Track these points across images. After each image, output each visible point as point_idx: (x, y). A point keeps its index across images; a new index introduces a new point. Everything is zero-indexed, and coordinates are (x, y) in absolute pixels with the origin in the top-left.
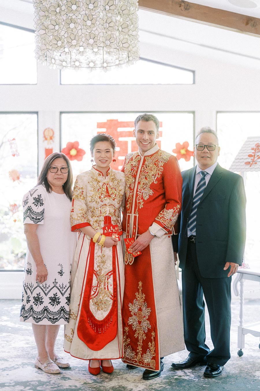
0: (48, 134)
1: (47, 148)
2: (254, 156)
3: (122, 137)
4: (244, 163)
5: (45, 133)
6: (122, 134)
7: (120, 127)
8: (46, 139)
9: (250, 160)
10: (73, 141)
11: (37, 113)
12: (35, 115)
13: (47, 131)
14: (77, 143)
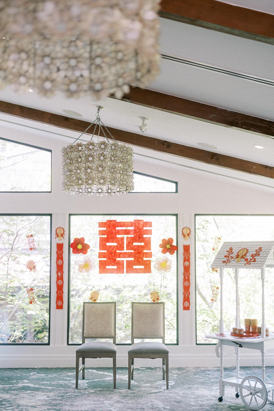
0: (60, 232)
1: (59, 243)
2: (229, 256)
3: (119, 234)
4: (221, 262)
5: (57, 231)
6: (119, 232)
7: (117, 227)
8: (58, 236)
9: (225, 260)
10: (79, 237)
11: (51, 215)
12: (49, 217)
13: (58, 229)
14: (83, 239)
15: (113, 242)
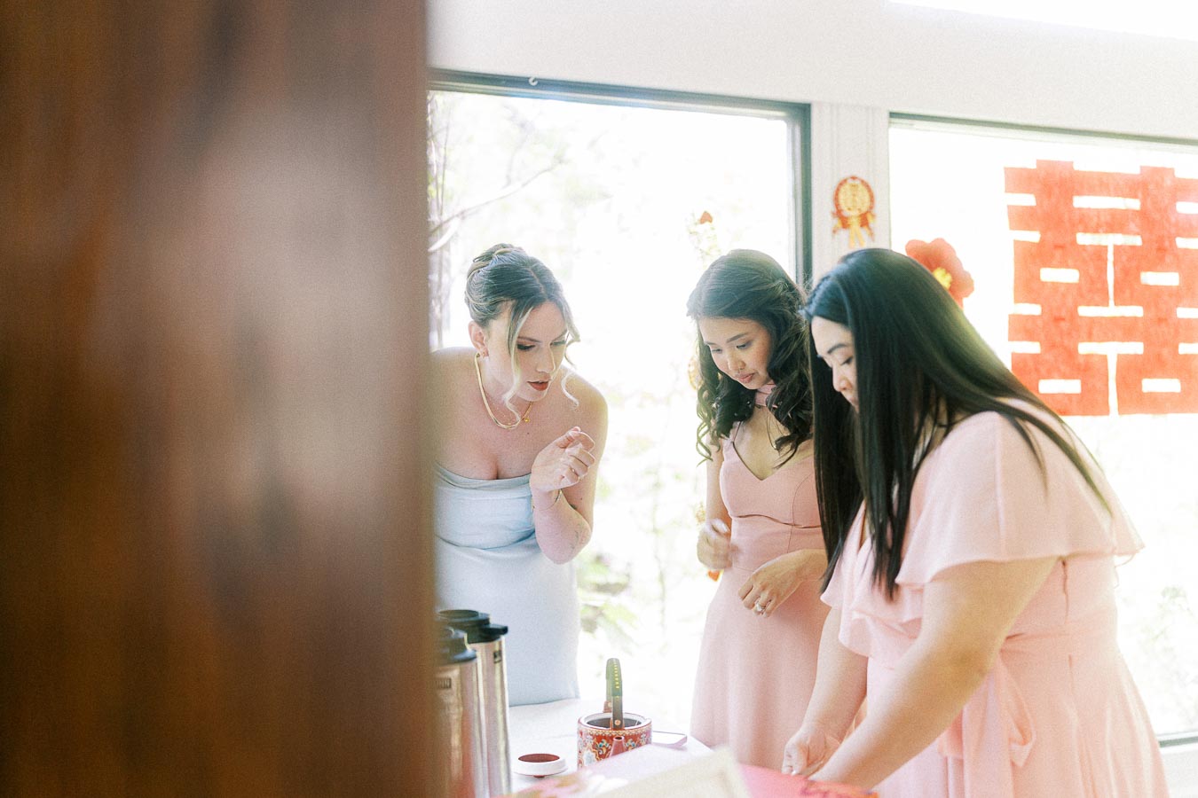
0: (853, 204)
3: (1086, 230)
5: (842, 197)
7: (1080, 194)
8: (845, 223)
13: (847, 186)
15: (1063, 264)
